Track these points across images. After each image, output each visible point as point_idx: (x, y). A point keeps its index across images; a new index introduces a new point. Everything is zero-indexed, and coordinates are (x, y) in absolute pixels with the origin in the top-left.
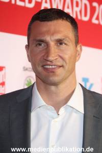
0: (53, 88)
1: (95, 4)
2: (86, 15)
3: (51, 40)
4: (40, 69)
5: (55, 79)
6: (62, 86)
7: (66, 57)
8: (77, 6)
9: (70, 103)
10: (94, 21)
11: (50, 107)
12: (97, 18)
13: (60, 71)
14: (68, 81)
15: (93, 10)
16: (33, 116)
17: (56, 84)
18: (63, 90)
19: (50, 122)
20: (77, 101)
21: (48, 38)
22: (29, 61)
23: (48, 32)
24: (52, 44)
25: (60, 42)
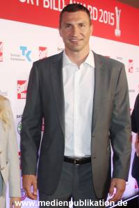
0: (76, 53)
1: (101, 10)
2: (95, 17)
3: (75, 24)
4: (68, 41)
6: (81, 52)
7: (85, 34)
9: (86, 61)
10: (101, 21)
11: (75, 65)
12: (102, 19)
13: (81, 43)
15: (100, 13)
16: (64, 70)
17: (78, 51)
18: (82, 54)
19: (74, 73)
20: (91, 61)
21: (73, 23)
23: (73, 19)
24: (76, 26)
25: (81, 25)
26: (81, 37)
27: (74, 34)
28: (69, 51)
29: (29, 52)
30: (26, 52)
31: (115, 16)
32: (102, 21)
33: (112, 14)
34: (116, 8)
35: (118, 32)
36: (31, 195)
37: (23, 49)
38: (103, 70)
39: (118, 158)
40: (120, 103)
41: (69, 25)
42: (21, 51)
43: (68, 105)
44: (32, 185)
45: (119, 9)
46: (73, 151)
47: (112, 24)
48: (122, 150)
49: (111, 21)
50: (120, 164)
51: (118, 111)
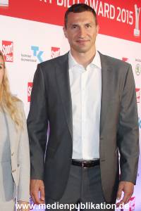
0: (82, 54)
1: (118, 8)
2: (112, 16)
3: (81, 24)
4: (75, 43)
5: (84, 48)
6: (87, 53)
7: (91, 35)
8: (107, 9)
9: (93, 62)
11: (81, 66)
12: (120, 18)
13: (87, 44)
14: (91, 50)
15: (117, 12)
16: (70, 71)
17: (84, 52)
18: (88, 56)
19: (81, 74)
20: (97, 61)
21: (80, 24)
22: (66, 37)
23: (80, 20)
24: (82, 27)
25: (87, 25)
26: (87, 38)
27: (80, 35)
28: (75, 52)
29: (41, 53)
30: (38, 52)
31: (134, 15)
32: (119, 20)
33: (131, 12)
34: (136, 6)
35: (137, 32)
36: (38, 200)
37: (35, 49)
38: (110, 71)
39: (126, 161)
40: (127, 105)
41: (75, 26)
42: (32, 51)
43: (75, 107)
44: (39, 189)
45: (138, 7)
46: (81, 154)
47: (131, 23)
48: (130, 152)
49: (130, 20)
50: (128, 166)
51: (125, 113)
